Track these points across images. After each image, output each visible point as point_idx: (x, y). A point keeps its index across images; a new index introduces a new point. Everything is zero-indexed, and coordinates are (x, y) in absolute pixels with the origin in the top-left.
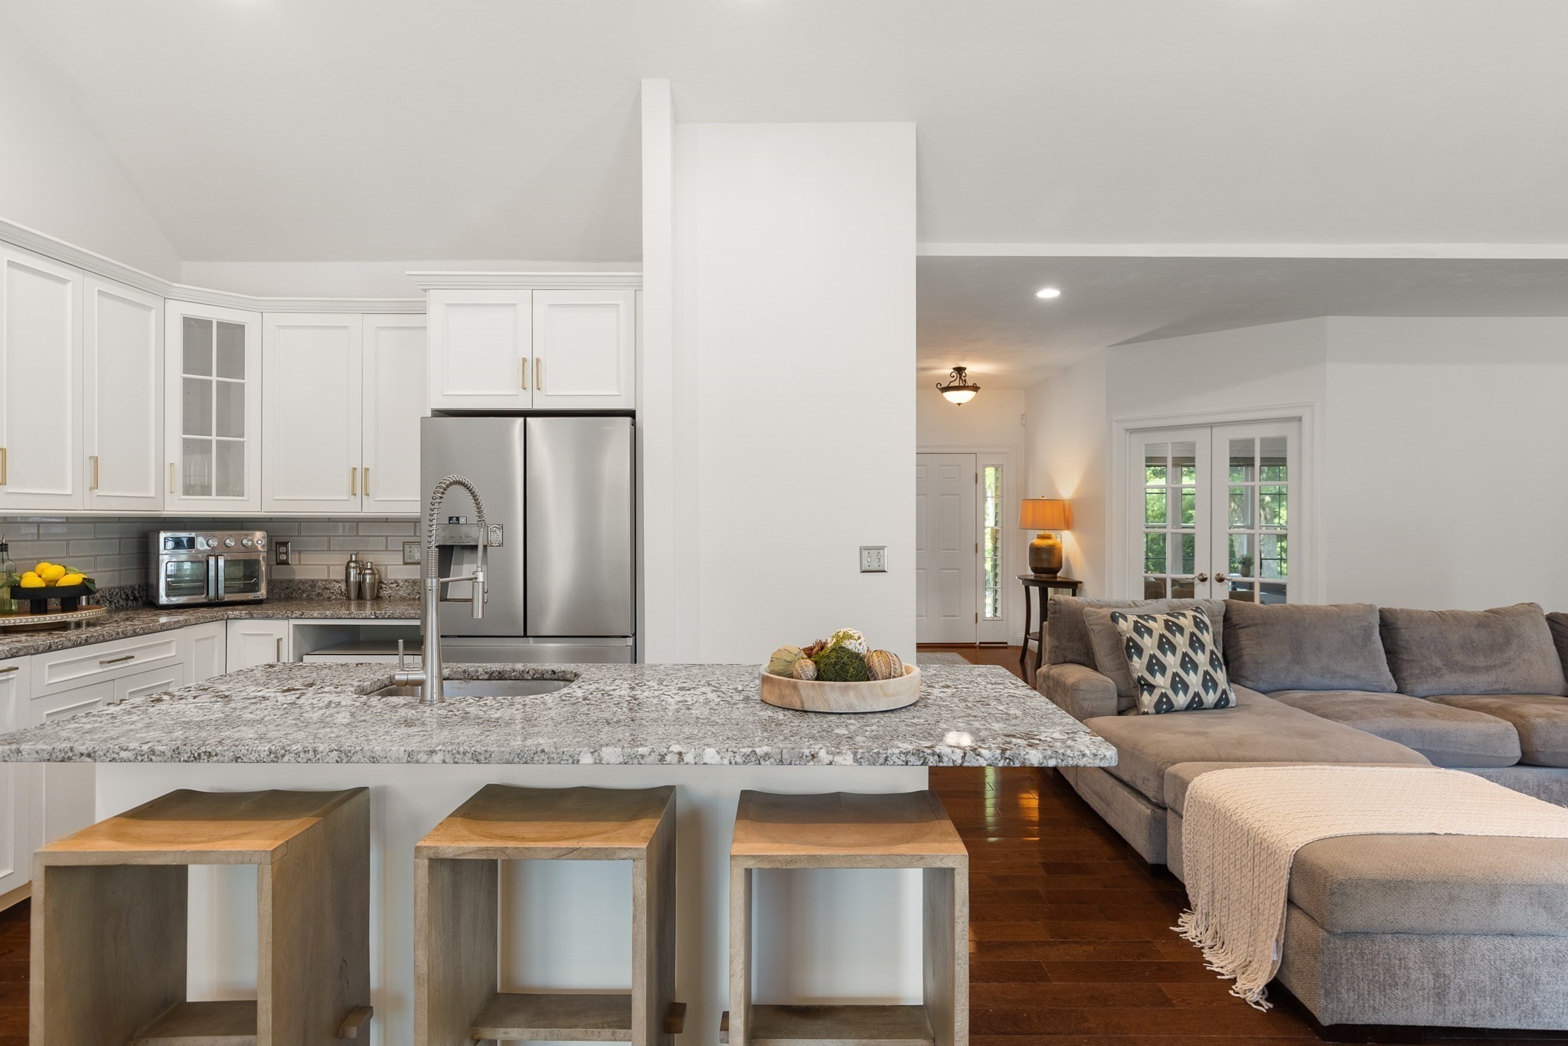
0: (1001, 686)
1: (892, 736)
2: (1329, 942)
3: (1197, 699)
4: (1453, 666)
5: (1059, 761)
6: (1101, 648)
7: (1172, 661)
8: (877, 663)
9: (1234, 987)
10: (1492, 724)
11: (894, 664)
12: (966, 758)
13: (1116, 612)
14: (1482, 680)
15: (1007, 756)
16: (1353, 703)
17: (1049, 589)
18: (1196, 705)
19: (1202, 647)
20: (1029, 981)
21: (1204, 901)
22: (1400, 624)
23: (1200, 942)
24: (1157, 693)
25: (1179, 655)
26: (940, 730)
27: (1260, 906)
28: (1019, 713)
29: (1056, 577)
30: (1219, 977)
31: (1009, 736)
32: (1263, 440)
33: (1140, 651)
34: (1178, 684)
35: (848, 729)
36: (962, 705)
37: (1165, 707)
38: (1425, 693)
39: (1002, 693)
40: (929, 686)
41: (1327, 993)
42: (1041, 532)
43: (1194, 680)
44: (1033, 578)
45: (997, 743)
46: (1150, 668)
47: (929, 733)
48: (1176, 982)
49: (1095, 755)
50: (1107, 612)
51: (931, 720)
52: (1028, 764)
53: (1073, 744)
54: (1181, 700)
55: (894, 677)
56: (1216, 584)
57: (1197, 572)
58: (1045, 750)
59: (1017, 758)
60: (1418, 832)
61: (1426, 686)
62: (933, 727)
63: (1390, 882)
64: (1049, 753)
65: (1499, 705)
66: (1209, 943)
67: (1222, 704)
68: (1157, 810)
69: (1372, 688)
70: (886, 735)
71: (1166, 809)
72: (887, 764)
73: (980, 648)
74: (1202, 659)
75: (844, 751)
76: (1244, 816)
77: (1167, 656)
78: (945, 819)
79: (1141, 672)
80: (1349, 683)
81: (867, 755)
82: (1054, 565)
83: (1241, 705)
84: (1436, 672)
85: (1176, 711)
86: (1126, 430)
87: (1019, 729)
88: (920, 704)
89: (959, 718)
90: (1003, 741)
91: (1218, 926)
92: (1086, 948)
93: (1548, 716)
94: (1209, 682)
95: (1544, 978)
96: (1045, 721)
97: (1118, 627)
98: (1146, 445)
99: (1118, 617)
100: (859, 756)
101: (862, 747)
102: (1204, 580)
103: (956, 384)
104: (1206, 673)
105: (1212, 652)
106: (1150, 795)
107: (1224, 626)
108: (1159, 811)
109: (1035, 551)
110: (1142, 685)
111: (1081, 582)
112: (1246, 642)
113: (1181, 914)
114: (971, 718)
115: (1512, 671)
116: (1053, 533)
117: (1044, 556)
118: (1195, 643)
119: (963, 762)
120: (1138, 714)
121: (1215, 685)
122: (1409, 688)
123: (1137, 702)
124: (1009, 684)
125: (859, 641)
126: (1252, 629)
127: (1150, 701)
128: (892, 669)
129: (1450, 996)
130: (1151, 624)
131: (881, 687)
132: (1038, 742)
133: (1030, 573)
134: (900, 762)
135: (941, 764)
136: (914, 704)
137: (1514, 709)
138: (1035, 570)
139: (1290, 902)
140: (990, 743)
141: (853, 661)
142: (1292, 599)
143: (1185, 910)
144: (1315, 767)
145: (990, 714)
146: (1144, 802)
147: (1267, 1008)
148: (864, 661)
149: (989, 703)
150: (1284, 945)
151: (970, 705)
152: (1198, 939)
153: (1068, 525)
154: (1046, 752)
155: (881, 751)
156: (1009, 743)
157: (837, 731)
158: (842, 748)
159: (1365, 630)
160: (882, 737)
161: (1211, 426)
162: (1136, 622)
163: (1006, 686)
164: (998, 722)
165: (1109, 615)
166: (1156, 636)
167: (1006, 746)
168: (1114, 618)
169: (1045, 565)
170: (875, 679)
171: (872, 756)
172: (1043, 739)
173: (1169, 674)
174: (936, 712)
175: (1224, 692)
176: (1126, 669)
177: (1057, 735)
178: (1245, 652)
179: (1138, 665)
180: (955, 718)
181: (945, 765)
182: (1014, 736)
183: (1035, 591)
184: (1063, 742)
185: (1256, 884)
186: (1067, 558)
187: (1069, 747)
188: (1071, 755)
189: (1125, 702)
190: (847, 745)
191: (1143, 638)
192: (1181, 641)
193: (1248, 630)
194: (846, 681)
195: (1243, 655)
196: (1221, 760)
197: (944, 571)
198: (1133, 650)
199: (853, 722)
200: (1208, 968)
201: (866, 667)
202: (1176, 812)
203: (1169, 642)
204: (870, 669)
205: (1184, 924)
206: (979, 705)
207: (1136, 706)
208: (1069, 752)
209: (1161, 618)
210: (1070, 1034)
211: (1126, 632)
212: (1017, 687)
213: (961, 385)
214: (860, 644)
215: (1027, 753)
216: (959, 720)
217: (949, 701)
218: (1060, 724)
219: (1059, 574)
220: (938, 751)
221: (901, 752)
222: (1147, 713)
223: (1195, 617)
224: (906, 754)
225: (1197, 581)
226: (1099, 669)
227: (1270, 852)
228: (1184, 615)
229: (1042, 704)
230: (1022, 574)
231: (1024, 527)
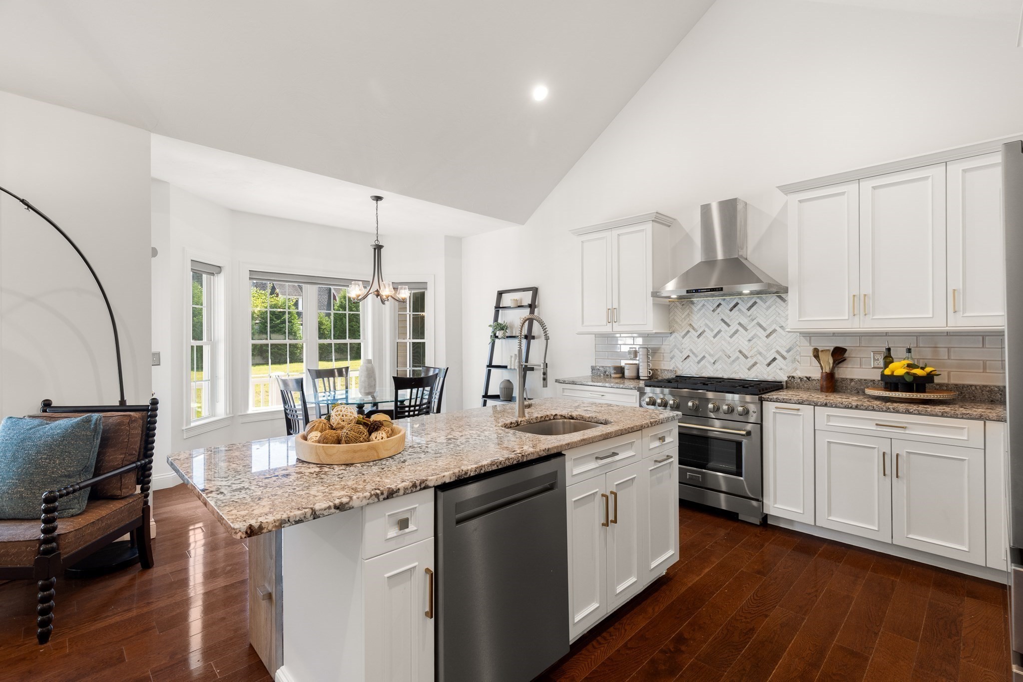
164: (237, 456)
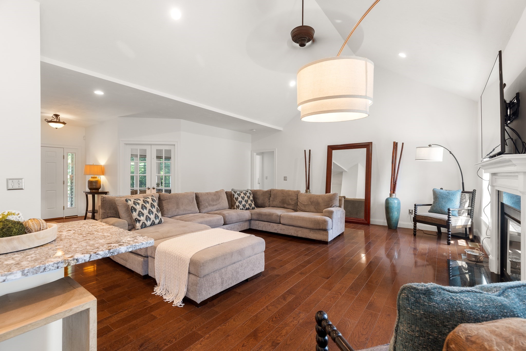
0: (96, 226)
1: (46, 257)
2: (200, 280)
3: (153, 222)
4: (210, 205)
5: (133, 248)
6: (122, 211)
7: (146, 212)
8: (31, 225)
9: (173, 304)
10: (219, 217)
11: (43, 224)
12: (91, 257)
13: (127, 199)
14: (215, 207)
15: (111, 251)
16: (191, 217)
17: (95, 195)
18: (153, 224)
19: (154, 206)
20: (104, 335)
21: (162, 281)
22: (199, 196)
23: (161, 294)
24: (141, 222)
25: (148, 210)
26: (74, 248)
27: (180, 277)
28: (109, 235)
29: (99, 191)
30: (169, 303)
31: (109, 244)
32: (165, 150)
33: (135, 210)
34: (148, 218)
35: (15, 260)
36: (81, 236)
37: (144, 226)
38: (205, 212)
39: (97, 229)
40: (59, 232)
41: (199, 294)
42: (93, 176)
43: (152, 217)
44: (89, 192)
45: (105, 248)
46: (139, 215)
47: (68, 251)
48: (157, 310)
49: (147, 243)
50: (124, 199)
51: (67, 245)
52: (120, 252)
53: (137, 241)
54: (149, 223)
55: (43, 230)
56: (152, 190)
57: (147, 187)
58: (127, 245)
59: (116, 251)
60: (216, 244)
61: (205, 211)
62: (69, 248)
63: (213, 259)
64: (129, 246)
65: (219, 212)
66: (164, 293)
67: (160, 222)
68: (145, 258)
69: (194, 213)
70: (42, 257)
71: (148, 257)
72: (45, 271)
73: (65, 218)
74: (154, 210)
75: (15, 272)
76: (175, 252)
77: (144, 210)
78: (79, 287)
79: (136, 216)
80: (189, 212)
81: (31, 270)
82: (98, 187)
83: (165, 222)
84: (207, 207)
85: (147, 227)
86: (125, 144)
87: (112, 240)
88: (57, 240)
89: (81, 241)
90: (107, 246)
91: (167, 287)
92: (125, 312)
93: (228, 213)
94: (156, 217)
95: (240, 271)
96: (122, 235)
97: (128, 203)
98: (131, 149)
99: (128, 200)
100: (26, 272)
101: (28, 267)
102: (149, 189)
103: (55, 120)
104: (156, 214)
105: (157, 208)
106: (142, 254)
107: (158, 200)
108: (146, 258)
109: (90, 183)
110: (136, 221)
111: (108, 192)
112: (165, 204)
113: (154, 288)
114: (88, 240)
115: (220, 205)
116: (97, 176)
117: (94, 184)
118: (152, 206)
119: (90, 259)
120: (135, 230)
121: (158, 217)
122: (201, 211)
123: (135, 226)
124: (99, 225)
125: (19, 216)
126: (166, 201)
127: (139, 225)
128: (42, 226)
129: (224, 283)
130: (139, 201)
131: (35, 235)
132: (123, 243)
133: (88, 190)
134: (54, 268)
135: (78, 263)
136: (54, 241)
137: (223, 213)
138: (90, 189)
139: (189, 273)
140: (101, 248)
141: (16, 226)
142: (172, 192)
143: (155, 286)
144: (189, 234)
145: (96, 237)
146: (140, 257)
147: (183, 305)
148: (23, 225)
149: (94, 233)
150: (187, 286)
151: (84, 236)
152: (161, 293)
153: (103, 173)
154: (128, 246)
155: (41, 265)
156: (111, 246)
157: (6, 263)
158: (12, 271)
159: (193, 198)
160: (39, 259)
161: (151, 145)
162: (134, 201)
163: (98, 226)
164: (101, 239)
165: (125, 200)
166: (141, 205)
167: (109, 248)
168: (126, 201)
169: (94, 187)
170: (31, 232)
171: (35, 270)
172: (124, 242)
173: (145, 216)
174: (68, 241)
175: (161, 219)
176: (131, 217)
177: (129, 239)
178: (164, 207)
179: (135, 215)
180: (79, 242)
181: (80, 263)
182: (111, 243)
183: (90, 196)
184: (132, 241)
185: (179, 271)
186: (103, 185)
187: (136, 242)
188: (138, 245)
189: (130, 227)
190: (16, 268)
191: (136, 206)
192: (148, 206)
193: (165, 201)
194: (11, 236)
195: (164, 208)
196: (164, 238)
197: (48, 192)
198: (133, 210)
199: (18, 257)
200: (165, 301)
201: (24, 228)
202: (152, 257)
203: (145, 206)
204: (27, 228)
205: (156, 291)
206: (89, 235)
207: (134, 227)
208: (137, 244)
209: (142, 199)
210: (124, 346)
211: (131, 205)
212: (103, 226)
213: (57, 121)
214: (19, 217)
215: (120, 248)
216: (82, 242)
217: (73, 236)
218: (128, 235)
219: (99, 190)
220: (76, 258)
221: (55, 263)
222: (138, 229)
223: (152, 198)
224: (58, 263)
225: (147, 189)
226: (121, 218)
227: (183, 260)
228: (149, 198)
229: (117, 229)
230: (84, 191)
231: (86, 174)
